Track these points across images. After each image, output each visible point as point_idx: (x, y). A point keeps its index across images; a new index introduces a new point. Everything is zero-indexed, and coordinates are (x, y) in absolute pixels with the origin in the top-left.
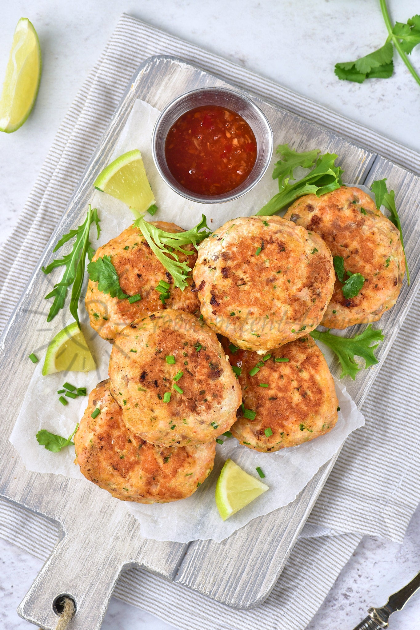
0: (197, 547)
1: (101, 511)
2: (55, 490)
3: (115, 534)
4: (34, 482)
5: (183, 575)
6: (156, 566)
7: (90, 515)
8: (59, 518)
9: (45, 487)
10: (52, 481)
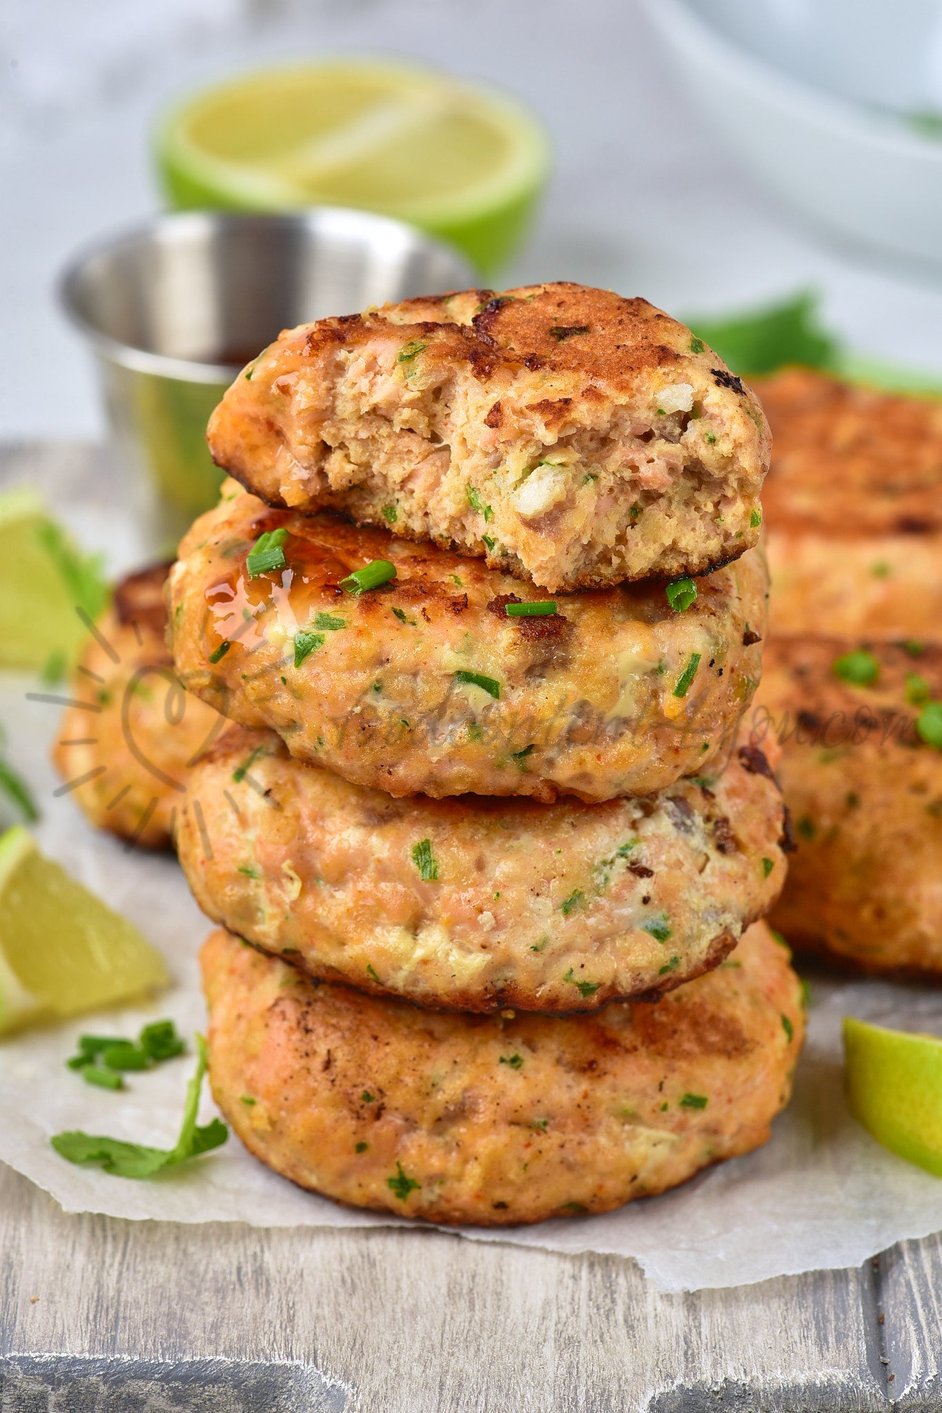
0: (911, 1274)
1: (450, 1294)
2: (220, 1291)
3: (551, 1334)
4: (119, 1291)
5: (916, 1353)
6: (786, 1367)
7: (414, 1313)
8: (289, 1355)
9: (173, 1290)
10: (192, 1273)
